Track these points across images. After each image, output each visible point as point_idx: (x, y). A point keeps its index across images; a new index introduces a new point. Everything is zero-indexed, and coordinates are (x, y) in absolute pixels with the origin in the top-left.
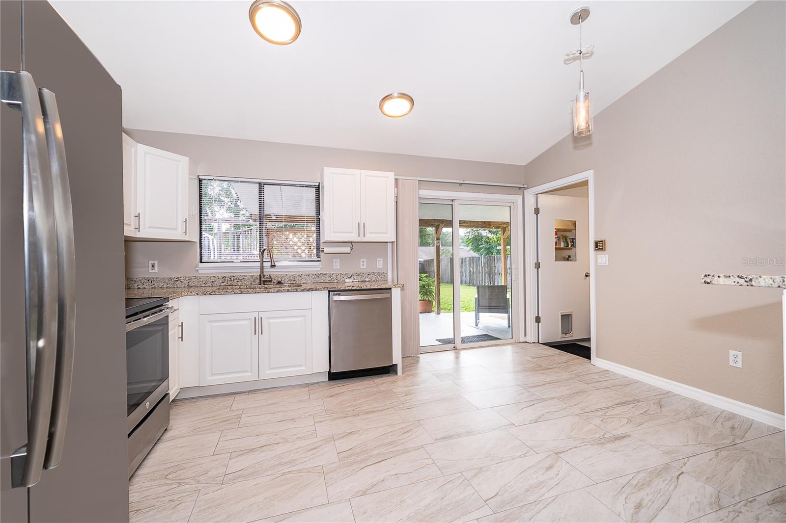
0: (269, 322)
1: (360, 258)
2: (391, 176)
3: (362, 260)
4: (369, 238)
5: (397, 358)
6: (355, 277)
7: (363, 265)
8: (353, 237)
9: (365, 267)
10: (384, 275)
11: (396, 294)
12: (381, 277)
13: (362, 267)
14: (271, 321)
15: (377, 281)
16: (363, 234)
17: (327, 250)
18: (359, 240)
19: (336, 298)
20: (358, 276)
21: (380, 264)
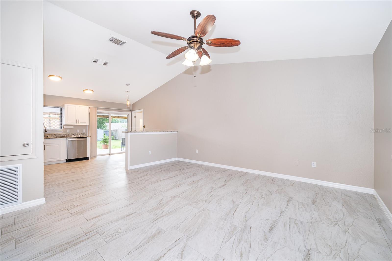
0: (47, 147)
1: (77, 129)
2: (88, 107)
4: (80, 124)
5: (89, 155)
7: (78, 131)
8: (75, 124)
10: (85, 134)
11: (88, 139)
14: (48, 146)
15: (82, 135)
16: (78, 122)
17: (65, 127)
18: (77, 124)
19: (69, 140)
20: (76, 135)
21: (84, 131)
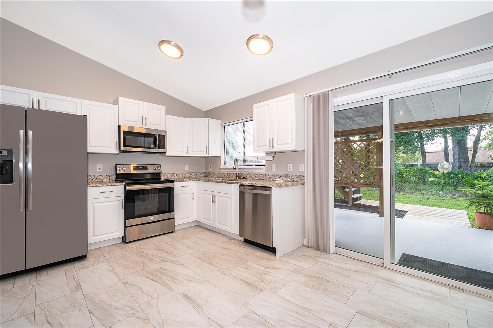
1: (288, 164)
2: (292, 97)
3: (289, 165)
6: (283, 177)
8: (267, 149)
9: (291, 170)
12: (301, 179)
13: (289, 170)
15: (298, 182)
16: (272, 145)
20: (285, 177)
21: (301, 168)
